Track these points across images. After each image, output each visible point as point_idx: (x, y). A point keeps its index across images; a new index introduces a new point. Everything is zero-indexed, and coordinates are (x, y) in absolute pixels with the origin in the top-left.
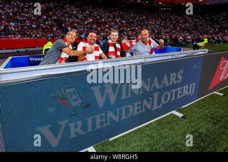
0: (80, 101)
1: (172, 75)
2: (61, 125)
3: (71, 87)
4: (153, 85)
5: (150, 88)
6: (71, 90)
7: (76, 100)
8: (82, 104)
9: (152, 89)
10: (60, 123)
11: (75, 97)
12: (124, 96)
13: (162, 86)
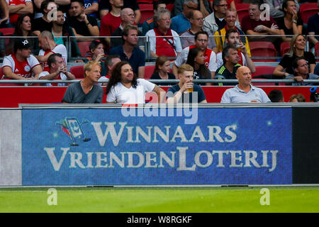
0: (80, 133)
2: (63, 151)
3: (73, 119)
4: (175, 136)
5: (170, 138)
6: (73, 121)
7: (77, 131)
8: (82, 136)
9: (173, 140)
10: (62, 149)
11: (76, 128)
12: (130, 140)
13: (192, 140)
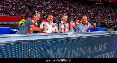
1: (99, 45)
4: (88, 51)
9: (87, 54)
13: (93, 52)
